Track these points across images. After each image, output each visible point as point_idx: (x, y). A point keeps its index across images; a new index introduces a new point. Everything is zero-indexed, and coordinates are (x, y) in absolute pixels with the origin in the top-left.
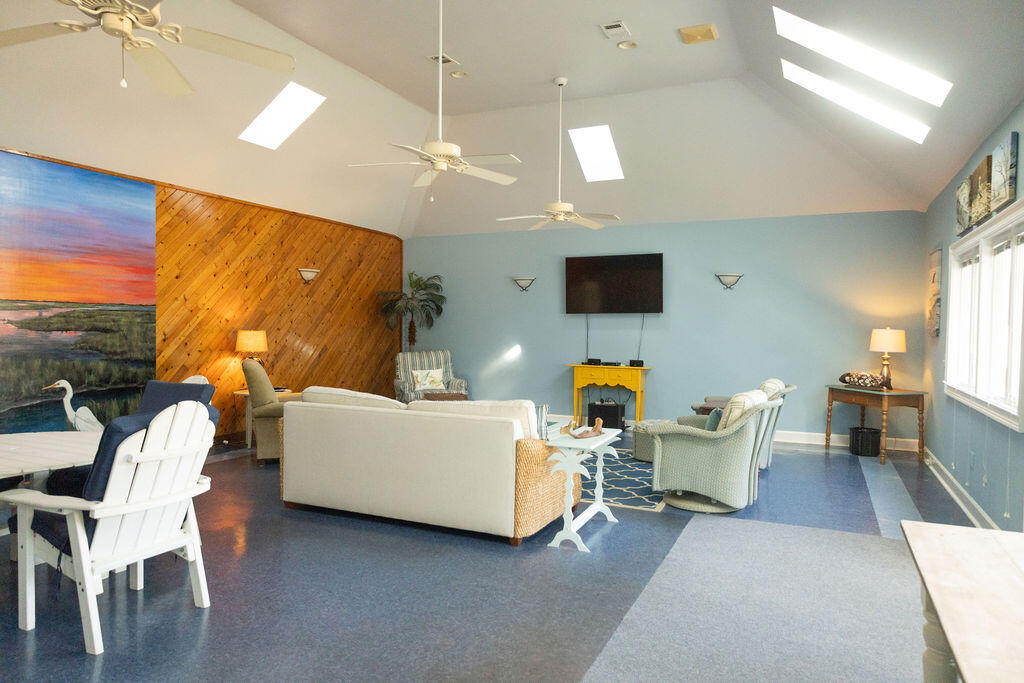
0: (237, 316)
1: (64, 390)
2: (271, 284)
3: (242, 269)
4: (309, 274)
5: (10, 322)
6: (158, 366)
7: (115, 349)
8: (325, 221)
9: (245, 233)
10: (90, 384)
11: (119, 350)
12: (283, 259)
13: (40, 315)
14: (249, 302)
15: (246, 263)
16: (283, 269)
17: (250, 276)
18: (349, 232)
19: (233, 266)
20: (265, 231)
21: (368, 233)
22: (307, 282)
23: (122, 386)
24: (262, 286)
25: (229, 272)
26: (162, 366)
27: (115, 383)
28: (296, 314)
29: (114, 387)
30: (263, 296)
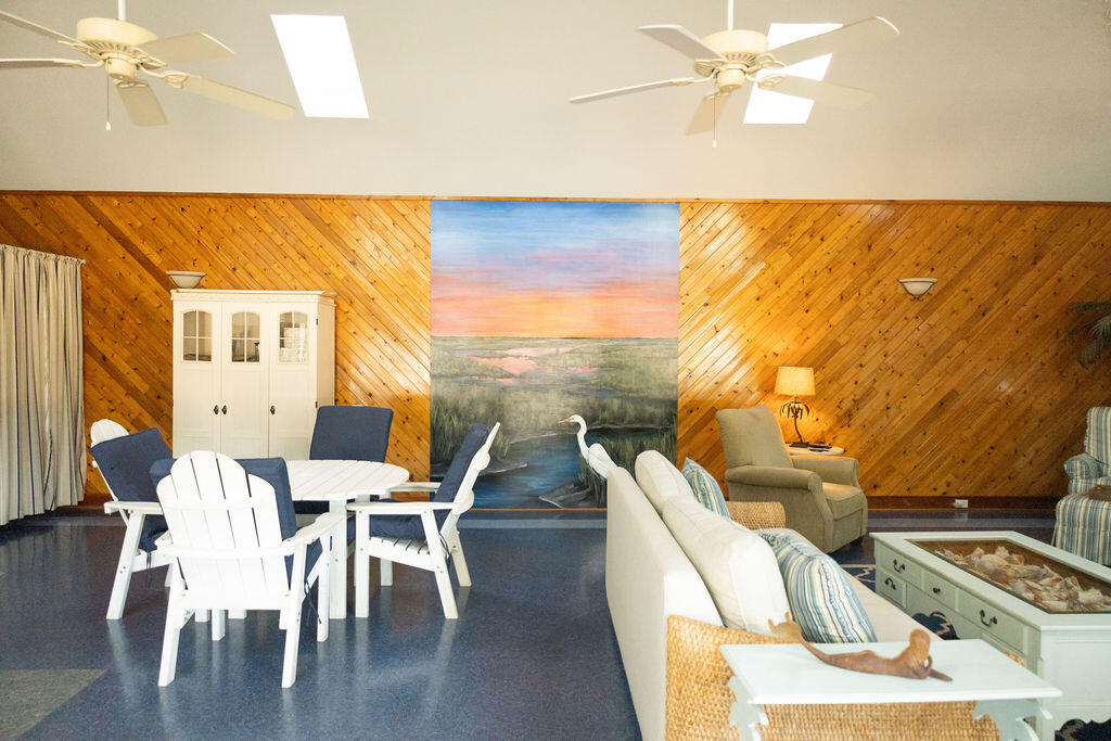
0: (792, 348)
1: (578, 425)
2: (849, 305)
3: (800, 287)
4: (917, 287)
5: (531, 358)
6: (679, 408)
7: (630, 385)
8: (956, 203)
9: (807, 239)
10: (604, 421)
11: (635, 388)
12: (873, 268)
13: (558, 351)
14: (812, 330)
15: (807, 280)
16: (871, 282)
17: (813, 296)
18: (1013, 211)
19: (786, 286)
20: (838, 234)
21: (1059, 209)
22: (917, 298)
23: (638, 426)
24: (832, 308)
25: (779, 292)
26: (685, 407)
27: (630, 422)
28: (893, 345)
29: (628, 426)
30: (833, 321)
